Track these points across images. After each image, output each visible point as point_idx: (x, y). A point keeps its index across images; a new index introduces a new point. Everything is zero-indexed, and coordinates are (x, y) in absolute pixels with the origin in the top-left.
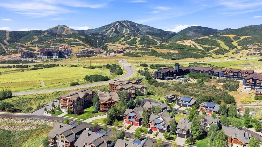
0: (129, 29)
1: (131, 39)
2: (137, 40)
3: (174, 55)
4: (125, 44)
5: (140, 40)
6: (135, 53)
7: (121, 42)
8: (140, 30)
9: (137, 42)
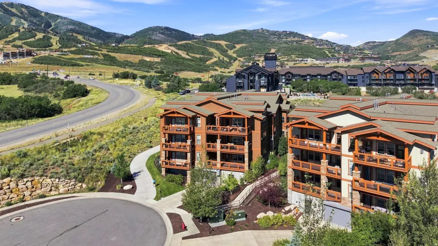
0: (25, 20)
1: (37, 38)
2: (52, 41)
3: (155, 66)
4: (23, 45)
5: (59, 41)
6: (63, 58)
7: (10, 42)
8: (53, 24)
9: (54, 44)
